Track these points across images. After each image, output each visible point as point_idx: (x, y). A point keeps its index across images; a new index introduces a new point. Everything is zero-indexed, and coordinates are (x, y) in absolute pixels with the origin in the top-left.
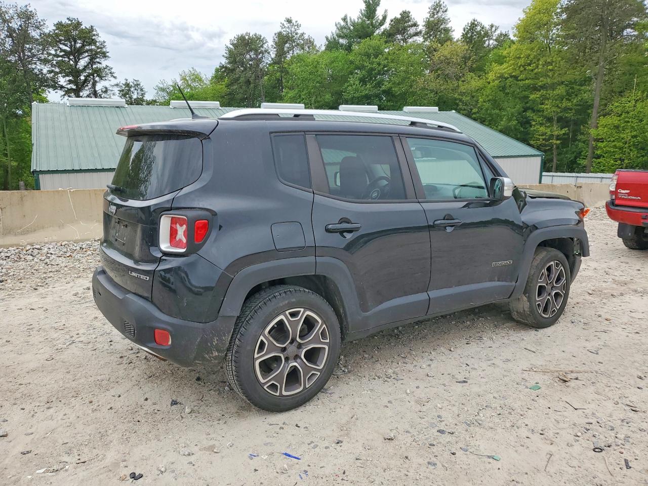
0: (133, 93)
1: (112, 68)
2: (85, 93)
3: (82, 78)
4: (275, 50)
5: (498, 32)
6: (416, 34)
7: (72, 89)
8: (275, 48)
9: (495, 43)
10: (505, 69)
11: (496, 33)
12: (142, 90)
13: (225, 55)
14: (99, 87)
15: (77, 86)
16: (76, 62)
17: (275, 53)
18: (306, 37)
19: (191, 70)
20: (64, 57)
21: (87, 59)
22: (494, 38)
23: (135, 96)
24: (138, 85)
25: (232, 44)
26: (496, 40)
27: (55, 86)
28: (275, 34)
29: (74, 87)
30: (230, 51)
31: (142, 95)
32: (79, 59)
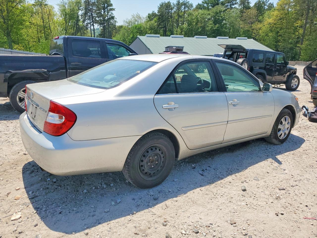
5: (269, 2)
6: (236, 4)
9: (267, 7)
10: (271, 20)
11: (268, 3)
18: (190, 3)
19: (137, 13)
22: (267, 5)
25: (160, 5)
26: (268, 6)
28: (177, 1)
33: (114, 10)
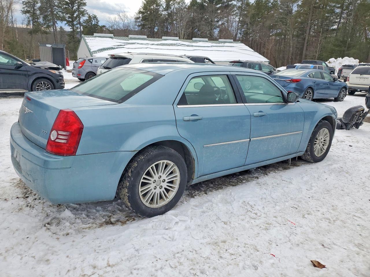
0: (92, 21)
1: (87, 11)
2: (75, 23)
3: (75, 15)
4: (165, 4)
7: (70, 21)
8: (165, 3)
12: (97, 20)
13: (142, 6)
14: (81, 20)
15: (72, 20)
16: (72, 8)
17: (165, 5)
20: (66, 5)
21: (77, 7)
23: (93, 23)
24: (95, 17)
27: (63, 19)
29: (71, 20)
30: (144, 4)
31: (97, 22)
32: (74, 7)
33: (85, 4)
